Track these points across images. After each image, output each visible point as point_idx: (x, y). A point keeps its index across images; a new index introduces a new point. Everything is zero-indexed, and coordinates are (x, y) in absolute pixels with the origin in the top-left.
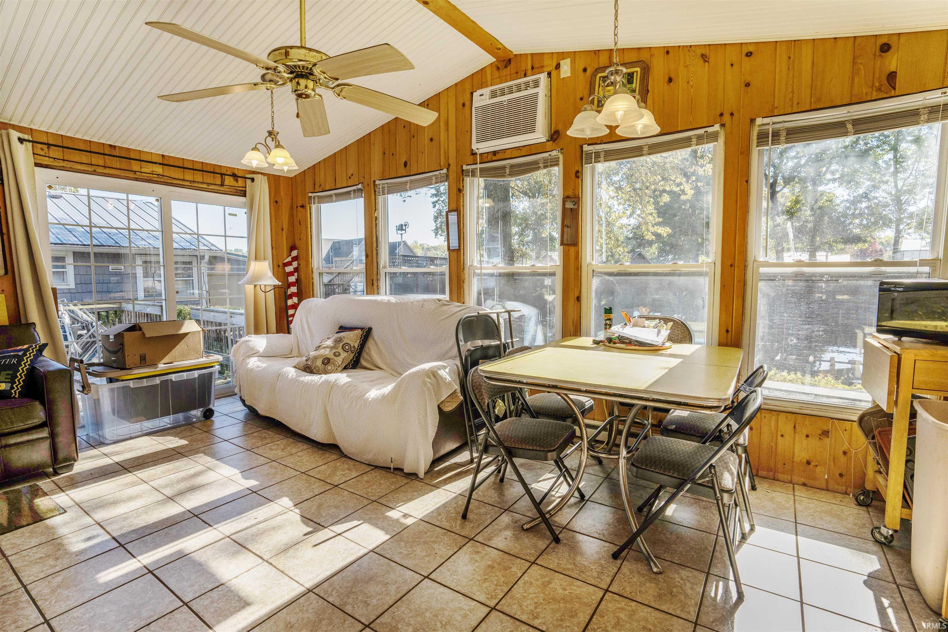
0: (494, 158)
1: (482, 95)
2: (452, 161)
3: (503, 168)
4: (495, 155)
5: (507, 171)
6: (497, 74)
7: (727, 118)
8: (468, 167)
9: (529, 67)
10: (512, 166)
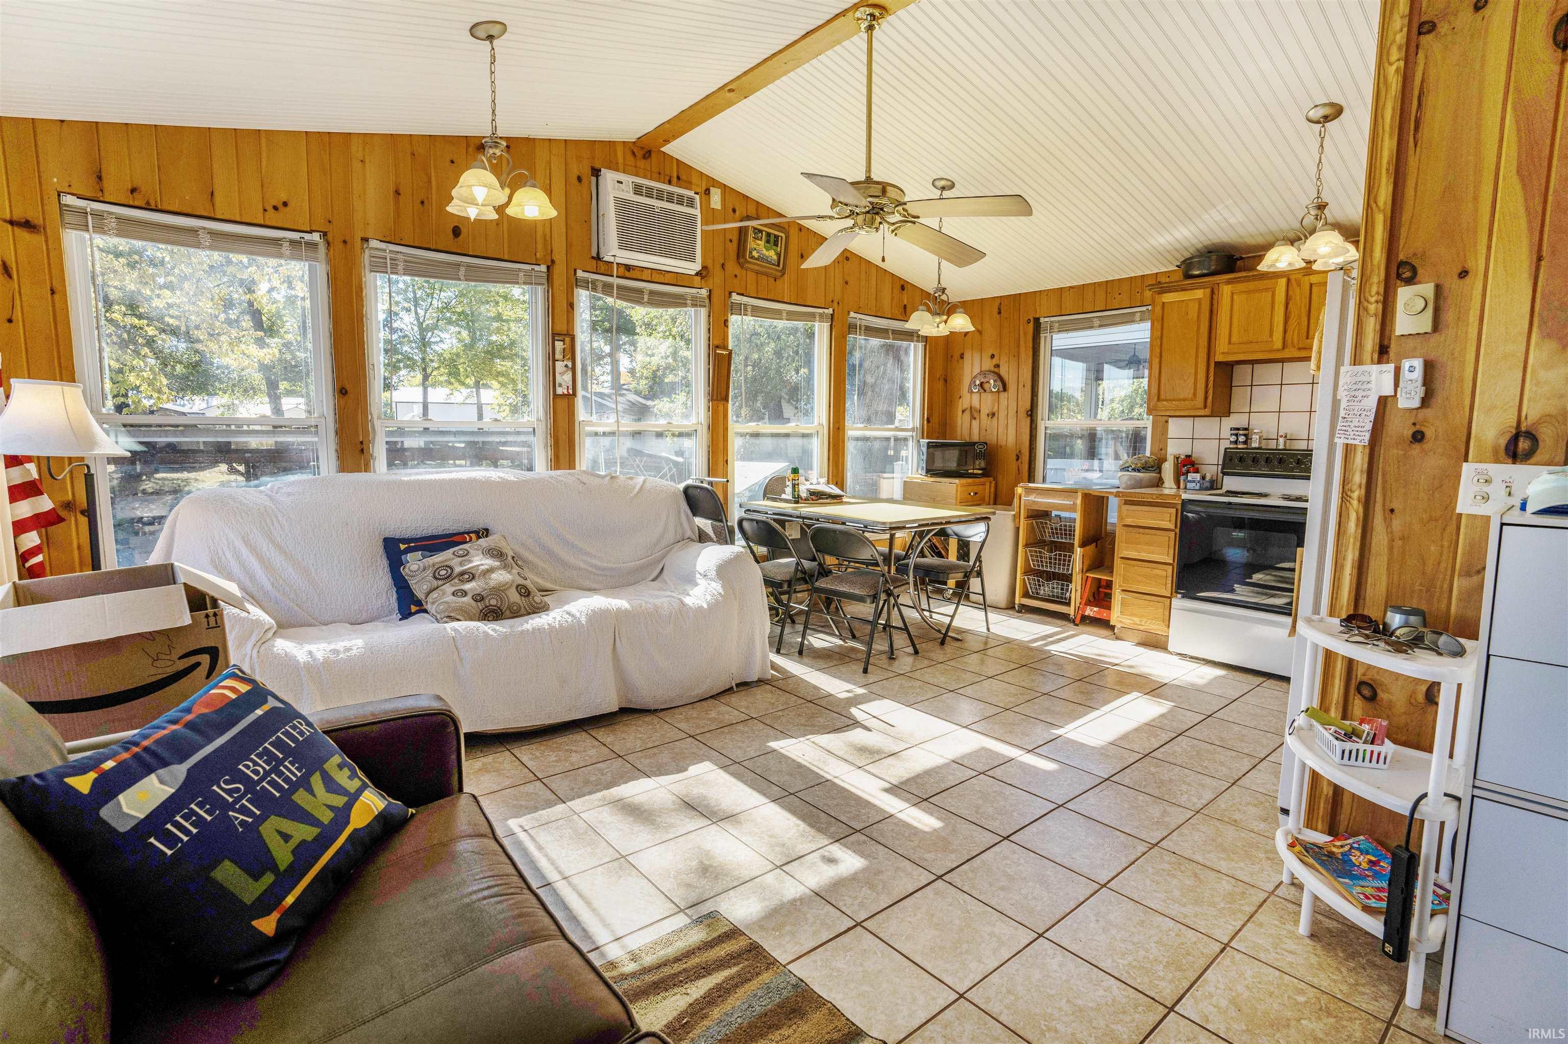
0: (627, 274)
1: (621, 183)
2: (560, 257)
3: (640, 291)
4: (629, 271)
5: (646, 297)
6: (630, 160)
7: (835, 303)
8: (586, 275)
9: (675, 175)
10: (652, 293)
